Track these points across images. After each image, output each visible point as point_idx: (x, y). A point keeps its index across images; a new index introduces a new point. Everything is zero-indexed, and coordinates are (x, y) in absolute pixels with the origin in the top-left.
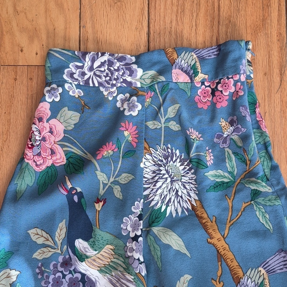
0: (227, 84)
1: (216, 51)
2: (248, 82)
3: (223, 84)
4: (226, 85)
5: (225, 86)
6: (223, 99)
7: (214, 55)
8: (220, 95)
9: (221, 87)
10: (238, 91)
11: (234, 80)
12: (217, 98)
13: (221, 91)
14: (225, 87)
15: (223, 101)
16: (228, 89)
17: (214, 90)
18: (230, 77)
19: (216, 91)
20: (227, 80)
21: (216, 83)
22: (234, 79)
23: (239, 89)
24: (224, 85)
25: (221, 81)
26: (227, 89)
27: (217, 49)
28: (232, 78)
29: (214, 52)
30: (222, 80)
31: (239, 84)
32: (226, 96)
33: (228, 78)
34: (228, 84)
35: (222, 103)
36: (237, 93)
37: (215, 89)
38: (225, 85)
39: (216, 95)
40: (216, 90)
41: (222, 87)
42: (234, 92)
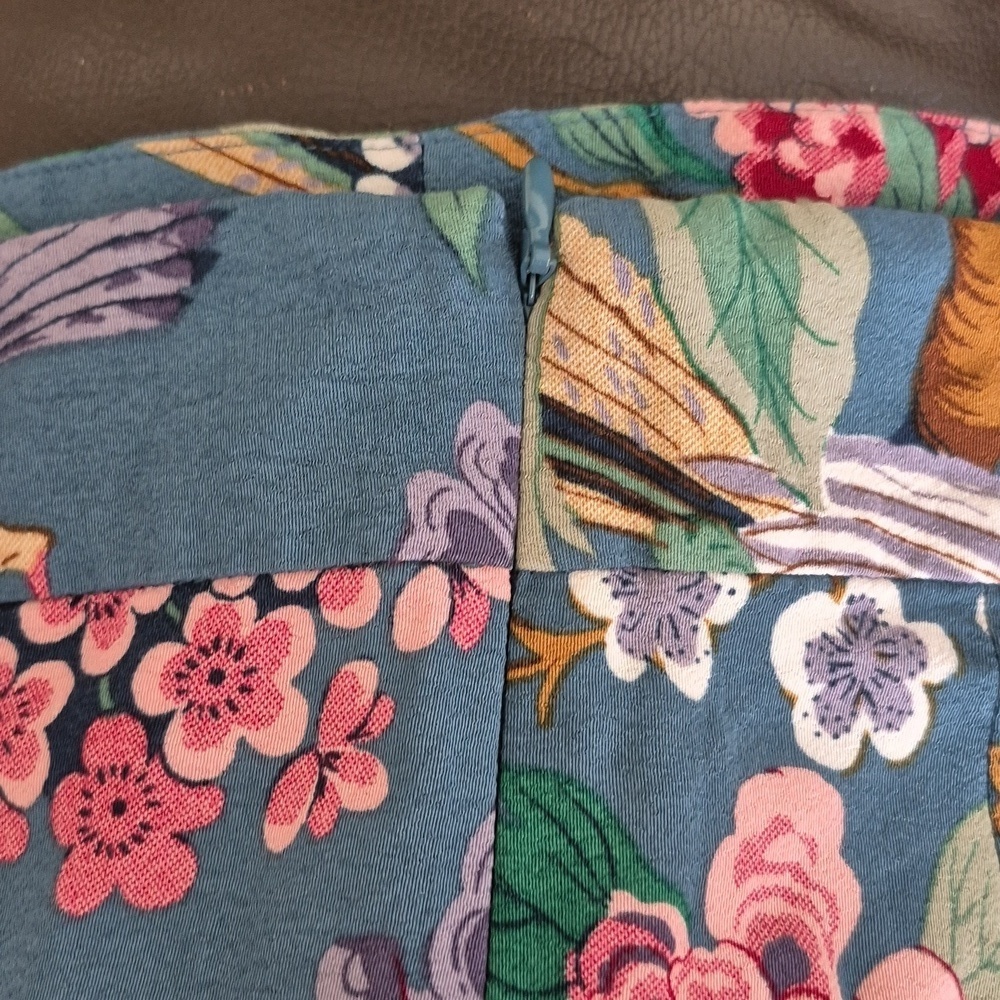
0: (238, 657)
1: (156, 267)
2: (536, 659)
3: (204, 651)
4: (231, 667)
5: (217, 677)
6: (146, 816)
7: (132, 304)
8: (126, 771)
9: (165, 675)
10: (329, 761)
11: (322, 627)
12: (87, 795)
13: (155, 727)
14: (205, 688)
15: (138, 839)
16: (233, 708)
17: (96, 694)
18: (290, 582)
19: (101, 713)
20: (248, 607)
21: (139, 617)
22: (331, 616)
23: (350, 738)
24: (205, 665)
25: (184, 609)
26: (223, 709)
27: (164, 242)
28: (308, 598)
29: (124, 275)
30: (201, 603)
31: (366, 674)
32: (190, 784)
33: (267, 596)
34: (246, 662)
35: (120, 863)
36: (322, 781)
37: (104, 686)
38: (216, 659)
39: (93, 756)
40: (106, 702)
41: (178, 678)
42: (290, 760)
